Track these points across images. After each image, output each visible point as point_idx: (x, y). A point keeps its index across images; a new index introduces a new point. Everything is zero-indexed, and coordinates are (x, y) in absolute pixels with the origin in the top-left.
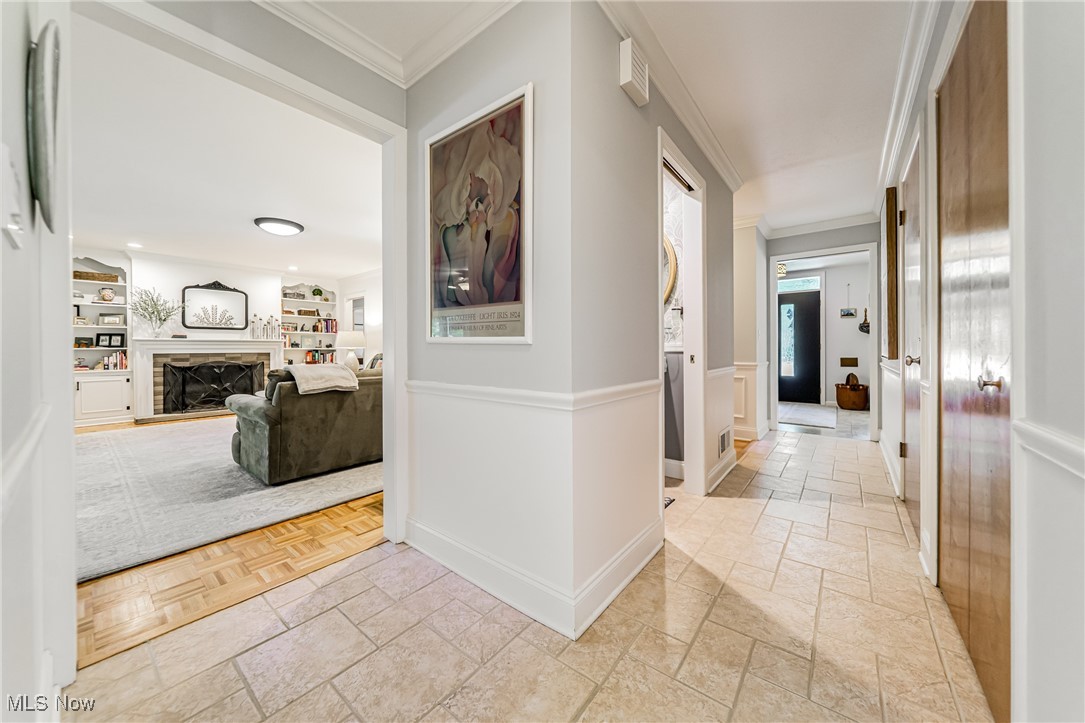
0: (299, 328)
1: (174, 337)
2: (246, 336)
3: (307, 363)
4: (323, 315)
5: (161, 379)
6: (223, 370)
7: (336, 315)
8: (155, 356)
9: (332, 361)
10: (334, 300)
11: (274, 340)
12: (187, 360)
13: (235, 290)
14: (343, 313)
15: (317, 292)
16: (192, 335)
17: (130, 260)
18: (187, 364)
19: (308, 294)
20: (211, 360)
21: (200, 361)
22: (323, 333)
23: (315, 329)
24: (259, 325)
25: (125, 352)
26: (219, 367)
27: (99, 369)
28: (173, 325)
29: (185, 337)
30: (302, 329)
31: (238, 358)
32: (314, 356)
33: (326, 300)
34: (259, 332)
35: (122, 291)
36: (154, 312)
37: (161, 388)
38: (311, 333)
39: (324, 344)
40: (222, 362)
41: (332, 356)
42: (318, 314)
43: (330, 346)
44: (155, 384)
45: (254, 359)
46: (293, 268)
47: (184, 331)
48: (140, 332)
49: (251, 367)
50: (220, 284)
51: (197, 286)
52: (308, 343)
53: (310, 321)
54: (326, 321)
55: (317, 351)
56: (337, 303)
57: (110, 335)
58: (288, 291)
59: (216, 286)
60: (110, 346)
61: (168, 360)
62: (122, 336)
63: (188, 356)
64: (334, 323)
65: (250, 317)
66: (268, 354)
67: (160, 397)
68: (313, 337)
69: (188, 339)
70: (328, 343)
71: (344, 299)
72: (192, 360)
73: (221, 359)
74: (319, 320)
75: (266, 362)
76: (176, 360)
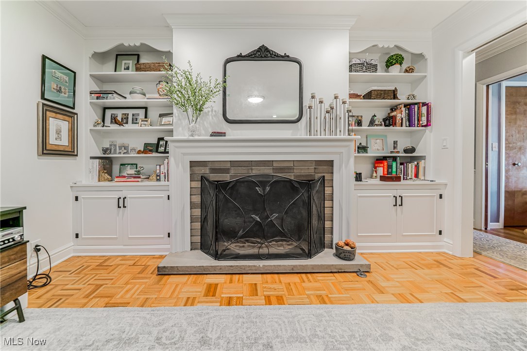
0: (366, 121)
1: (213, 135)
2: (300, 131)
3: (383, 178)
4: (403, 99)
5: (197, 199)
6: (268, 189)
8: (193, 164)
9: (417, 176)
11: (338, 137)
12: (226, 171)
13: (286, 58)
15: (396, 58)
16: (234, 132)
17: (171, 31)
18: (226, 177)
20: (255, 171)
21: (241, 173)
22: (404, 128)
23: (389, 121)
24: (319, 112)
26: (263, 184)
29: (225, 135)
31: (288, 169)
32: (390, 167)
33: (410, 70)
34: (317, 125)
38: (383, 127)
39: (401, 147)
40: (268, 176)
41: (417, 167)
42: (395, 97)
43: (413, 150)
44: (193, 206)
45: (310, 170)
47: (224, 128)
49: (308, 184)
50: (267, 50)
51: (240, 58)
52: (376, 147)
53: (379, 108)
54: (408, 106)
55: (394, 159)
56: (430, 71)
58: (356, 60)
59: (263, 54)
61: (205, 171)
63: (229, 165)
64: (424, 110)
65: (306, 103)
66: (330, 163)
67: (198, 225)
68: (384, 138)
69: (227, 137)
70: (409, 145)
71: (461, 53)
72: (232, 172)
73: (268, 171)
74: (393, 109)
75: (327, 177)
76: (214, 171)
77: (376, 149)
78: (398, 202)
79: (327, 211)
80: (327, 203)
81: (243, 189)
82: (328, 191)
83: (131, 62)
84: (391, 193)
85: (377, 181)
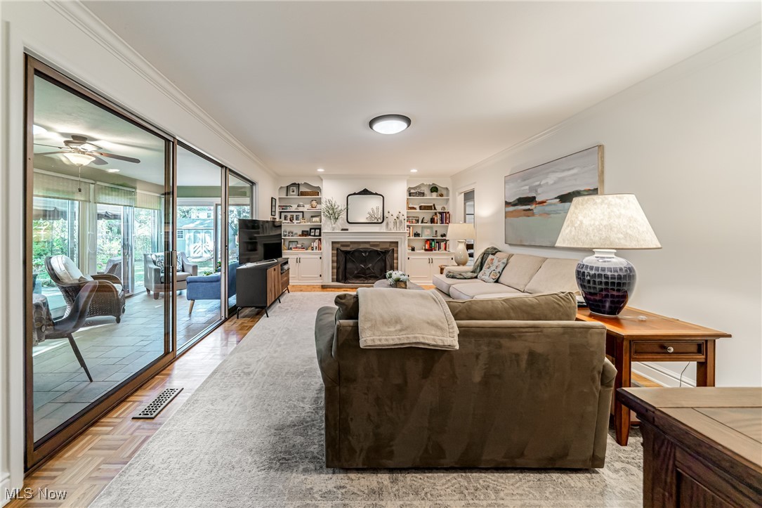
0: (420, 221)
1: (342, 230)
2: (383, 228)
3: (426, 250)
4: (439, 209)
5: (335, 259)
6: (367, 254)
7: (450, 209)
8: (333, 243)
9: (445, 249)
10: (448, 195)
11: (401, 231)
12: (348, 246)
13: (376, 194)
14: (455, 205)
15: (434, 189)
16: (352, 229)
17: (322, 180)
18: (348, 249)
19: (427, 191)
20: (362, 246)
21: (355, 247)
22: (439, 224)
23: (432, 221)
24: (391, 220)
25: (320, 240)
26: (365, 252)
27: (310, 251)
28: (341, 222)
29: (347, 230)
30: (422, 222)
31: (377, 246)
32: (431, 244)
33: (441, 195)
34: (391, 225)
35: (319, 202)
36: (333, 214)
37: (335, 264)
38: (429, 224)
39: (439, 234)
40: (368, 248)
41: (446, 244)
42: (435, 209)
43: (444, 235)
44: (333, 262)
45: (387, 246)
46: (414, 171)
47: (348, 226)
48: (327, 226)
49: (385, 252)
50: (367, 190)
51: (355, 194)
52: (426, 233)
53: (427, 215)
54: (441, 213)
55: (433, 240)
56: (451, 197)
57: (315, 229)
58: (412, 191)
59: (366, 192)
60: (315, 236)
61: (338, 246)
62: (320, 229)
63: (350, 243)
64: (448, 215)
65: (386, 214)
66: (397, 242)
67: (335, 270)
68: (431, 228)
69: (349, 231)
70: (443, 233)
71: (457, 193)
72: (351, 246)
73: (368, 246)
74: (436, 214)
75: (395, 249)
76: (343, 246)
77: (427, 235)
78: (431, 261)
79: (395, 265)
80: (395, 261)
81: (356, 254)
82: (395, 255)
83: (295, 188)
84: (427, 257)
85: (423, 251)
